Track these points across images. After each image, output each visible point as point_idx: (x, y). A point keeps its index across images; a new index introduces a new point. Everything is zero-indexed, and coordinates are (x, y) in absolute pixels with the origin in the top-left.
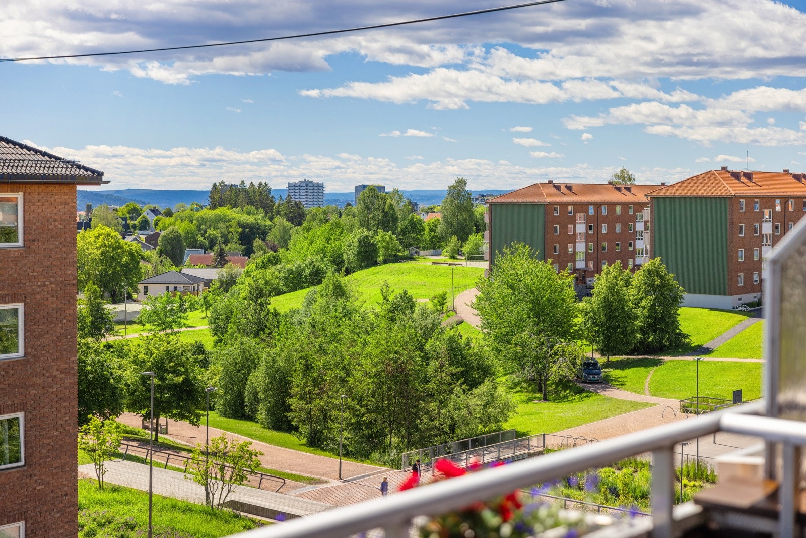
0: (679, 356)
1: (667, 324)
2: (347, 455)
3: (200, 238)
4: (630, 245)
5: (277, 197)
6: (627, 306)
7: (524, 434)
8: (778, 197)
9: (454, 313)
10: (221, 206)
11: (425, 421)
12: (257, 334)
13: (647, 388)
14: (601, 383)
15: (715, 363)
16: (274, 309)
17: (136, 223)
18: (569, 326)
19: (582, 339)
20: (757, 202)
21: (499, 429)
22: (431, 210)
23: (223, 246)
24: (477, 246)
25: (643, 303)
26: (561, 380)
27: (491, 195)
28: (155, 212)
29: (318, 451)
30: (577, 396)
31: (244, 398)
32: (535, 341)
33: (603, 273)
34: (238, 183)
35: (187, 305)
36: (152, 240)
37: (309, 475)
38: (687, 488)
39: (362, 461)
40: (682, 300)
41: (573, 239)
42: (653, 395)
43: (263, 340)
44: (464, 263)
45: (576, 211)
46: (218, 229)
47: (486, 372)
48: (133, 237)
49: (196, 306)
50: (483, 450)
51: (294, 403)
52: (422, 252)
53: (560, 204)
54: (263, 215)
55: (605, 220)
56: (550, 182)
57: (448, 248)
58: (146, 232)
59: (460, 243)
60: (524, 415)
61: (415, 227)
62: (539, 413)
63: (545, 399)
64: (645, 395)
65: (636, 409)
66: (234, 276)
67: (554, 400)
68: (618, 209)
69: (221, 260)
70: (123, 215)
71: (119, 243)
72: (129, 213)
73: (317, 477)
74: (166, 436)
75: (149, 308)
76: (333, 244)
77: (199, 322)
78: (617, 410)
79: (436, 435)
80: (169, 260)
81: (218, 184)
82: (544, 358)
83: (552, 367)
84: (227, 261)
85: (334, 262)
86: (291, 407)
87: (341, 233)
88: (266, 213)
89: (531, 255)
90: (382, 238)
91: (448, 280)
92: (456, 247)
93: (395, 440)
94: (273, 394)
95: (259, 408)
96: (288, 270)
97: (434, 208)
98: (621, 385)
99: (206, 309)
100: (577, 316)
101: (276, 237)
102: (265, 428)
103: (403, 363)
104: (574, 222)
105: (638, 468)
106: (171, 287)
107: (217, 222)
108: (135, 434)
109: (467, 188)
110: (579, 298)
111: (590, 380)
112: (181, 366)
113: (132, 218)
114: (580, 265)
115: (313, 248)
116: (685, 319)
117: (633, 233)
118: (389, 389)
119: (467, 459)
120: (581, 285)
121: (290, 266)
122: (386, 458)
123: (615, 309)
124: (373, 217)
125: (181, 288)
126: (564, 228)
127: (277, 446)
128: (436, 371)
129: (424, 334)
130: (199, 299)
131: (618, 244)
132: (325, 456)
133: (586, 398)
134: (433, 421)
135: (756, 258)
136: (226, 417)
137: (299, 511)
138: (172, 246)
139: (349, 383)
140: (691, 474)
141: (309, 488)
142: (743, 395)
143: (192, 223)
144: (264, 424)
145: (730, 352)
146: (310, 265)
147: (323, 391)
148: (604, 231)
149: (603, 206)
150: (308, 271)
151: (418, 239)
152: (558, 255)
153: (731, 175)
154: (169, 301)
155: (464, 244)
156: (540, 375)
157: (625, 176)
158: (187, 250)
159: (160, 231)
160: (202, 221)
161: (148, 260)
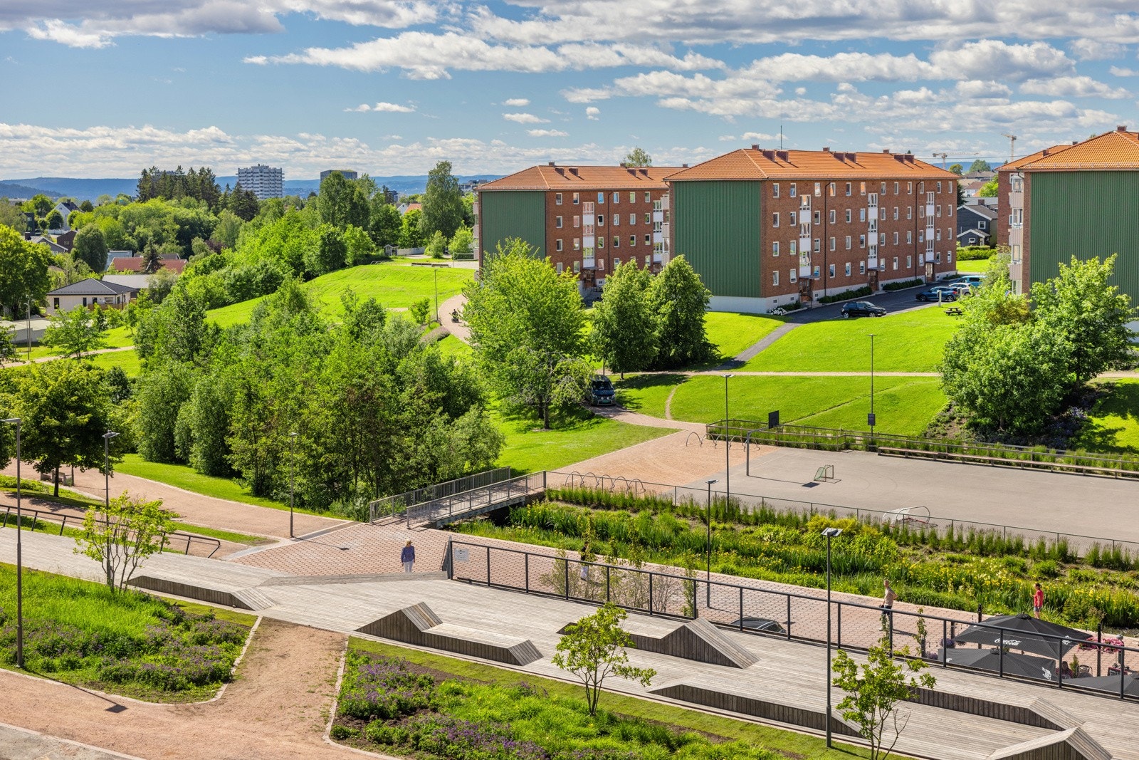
0: (705, 370)
1: (691, 334)
2: (302, 505)
3: (127, 238)
4: (647, 238)
5: (223, 186)
6: (644, 313)
7: (522, 473)
8: (817, 181)
9: (438, 324)
10: (153, 196)
11: (398, 460)
12: (190, 358)
13: (668, 410)
14: (614, 405)
15: (748, 378)
16: (215, 324)
17: (45, 219)
18: (574, 337)
19: (591, 354)
20: (793, 186)
21: (489, 467)
22: (413, 200)
23: (156, 246)
24: (465, 243)
25: (663, 309)
26: (565, 404)
27: (485, 181)
28: (69, 205)
29: (267, 502)
30: (586, 423)
31: (173, 438)
32: (533, 357)
33: (616, 273)
34: (175, 169)
35: (107, 321)
36: (66, 240)
37: (253, 534)
38: (716, 532)
39: (321, 513)
40: (708, 305)
41: (579, 233)
42: (675, 419)
43: (198, 364)
44: (450, 263)
45: (582, 200)
46: (150, 225)
47: (473, 397)
48: (42, 237)
49: (120, 322)
50: (469, 494)
51: (236, 443)
52: (400, 251)
53: (564, 191)
54: (206, 208)
55: (617, 209)
56: (552, 164)
57: (432, 246)
58: (59, 231)
59: (446, 239)
60: (521, 449)
61: (391, 221)
62: (540, 445)
63: (547, 427)
64: (666, 418)
65: (655, 437)
66: (169, 284)
67: (557, 428)
68: (633, 196)
69: (154, 264)
70: (29, 210)
71: (21, 246)
72: (37, 208)
73: (263, 536)
74: (72, 489)
75: (58, 325)
76: (291, 243)
77: (123, 342)
78: (633, 439)
79: (413, 477)
80: (87, 265)
81: (148, 171)
82: (545, 377)
83: (554, 388)
84: (160, 266)
85: (292, 264)
86: (232, 448)
87: (301, 229)
88: (210, 206)
89: (528, 254)
90: (351, 235)
91: (431, 285)
92: (440, 245)
93: (361, 484)
94: (210, 432)
95: (192, 449)
96: (235, 276)
97: (416, 197)
98: (637, 408)
99: (132, 325)
100: (583, 326)
101: (222, 235)
102: (200, 473)
103: (369, 389)
104: (580, 213)
105: (657, 509)
106: (90, 299)
107: (149, 217)
108: (29, 488)
109: (453, 173)
110: (587, 303)
111: (600, 403)
112: (86, 401)
113: (40, 214)
114: (589, 263)
115: (265, 248)
116: (712, 327)
117: (650, 225)
118: (353, 423)
119: (450, 506)
120: (590, 288)
121: (237, 271)
122: (350, 508)
123: (631, 316)
124: (339, 210)
125: (101, 299)
126: (569, 219)
127: (214, 496)
128: (411, 398)
129: (399, 352)
130: (124, 313)
131: (632, 238)
132: (274, 508)
133: (596, 425)
134: (408, 459)
135: (793, 253)
136: (152, 461)
137: (230, 587)
138: (92, 248)
139: (303, 417)
140: (721, 515)
141: (252, 550)
142: (780, 416)
143: (117, 219)
144: (199, 469)
145: (765, 365)
146: (263, 269)
147: (270, 427)
148: (616, 223)
149: (615, 193)
150: (260, 277)
151: (395, 235)
152: (563, 252)
153: (764, 155)
154: (84, 317)
155: (450, 241)
156: (541, 398)
157: (640, 157)
158: (111, 253)
159: (76, 229)
160: (129, 217)
161: (60, 265)
